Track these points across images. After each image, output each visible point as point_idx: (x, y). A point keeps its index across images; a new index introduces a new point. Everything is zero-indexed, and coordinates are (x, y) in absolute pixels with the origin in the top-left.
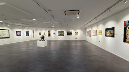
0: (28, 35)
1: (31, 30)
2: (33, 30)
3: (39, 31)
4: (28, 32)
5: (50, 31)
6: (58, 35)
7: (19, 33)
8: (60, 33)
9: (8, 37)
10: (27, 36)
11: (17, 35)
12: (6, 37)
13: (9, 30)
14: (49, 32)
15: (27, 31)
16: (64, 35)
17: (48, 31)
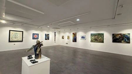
0: (48, 39)
1: (53, 32)
2: (55, 33)
3: (62, 34)
4: (48, 35)
5: (76, 33)
6: (90, 40)
7: (36, 36)
8: (93, 37)
9: (22, 40)
10: (46, 39)
11: (33, 39)
12: (19, 40)
13: (23, 32)
14: (75, 35)
15: (47, 33)
16: (103, 42)
17: (73, 33)
